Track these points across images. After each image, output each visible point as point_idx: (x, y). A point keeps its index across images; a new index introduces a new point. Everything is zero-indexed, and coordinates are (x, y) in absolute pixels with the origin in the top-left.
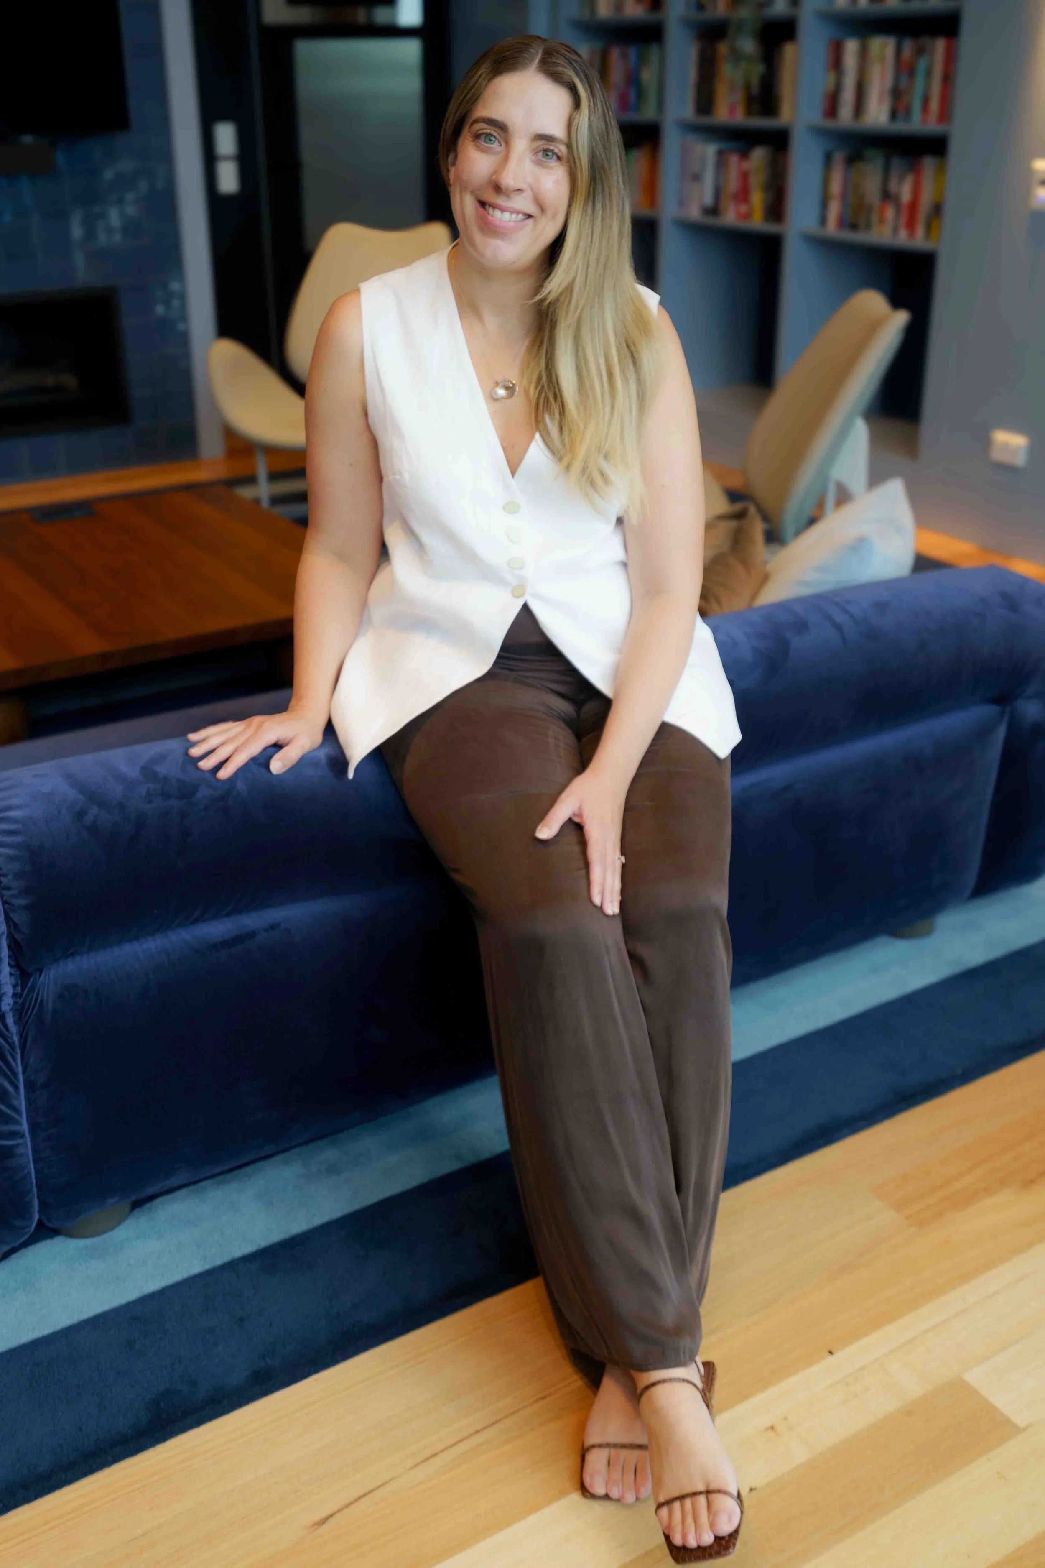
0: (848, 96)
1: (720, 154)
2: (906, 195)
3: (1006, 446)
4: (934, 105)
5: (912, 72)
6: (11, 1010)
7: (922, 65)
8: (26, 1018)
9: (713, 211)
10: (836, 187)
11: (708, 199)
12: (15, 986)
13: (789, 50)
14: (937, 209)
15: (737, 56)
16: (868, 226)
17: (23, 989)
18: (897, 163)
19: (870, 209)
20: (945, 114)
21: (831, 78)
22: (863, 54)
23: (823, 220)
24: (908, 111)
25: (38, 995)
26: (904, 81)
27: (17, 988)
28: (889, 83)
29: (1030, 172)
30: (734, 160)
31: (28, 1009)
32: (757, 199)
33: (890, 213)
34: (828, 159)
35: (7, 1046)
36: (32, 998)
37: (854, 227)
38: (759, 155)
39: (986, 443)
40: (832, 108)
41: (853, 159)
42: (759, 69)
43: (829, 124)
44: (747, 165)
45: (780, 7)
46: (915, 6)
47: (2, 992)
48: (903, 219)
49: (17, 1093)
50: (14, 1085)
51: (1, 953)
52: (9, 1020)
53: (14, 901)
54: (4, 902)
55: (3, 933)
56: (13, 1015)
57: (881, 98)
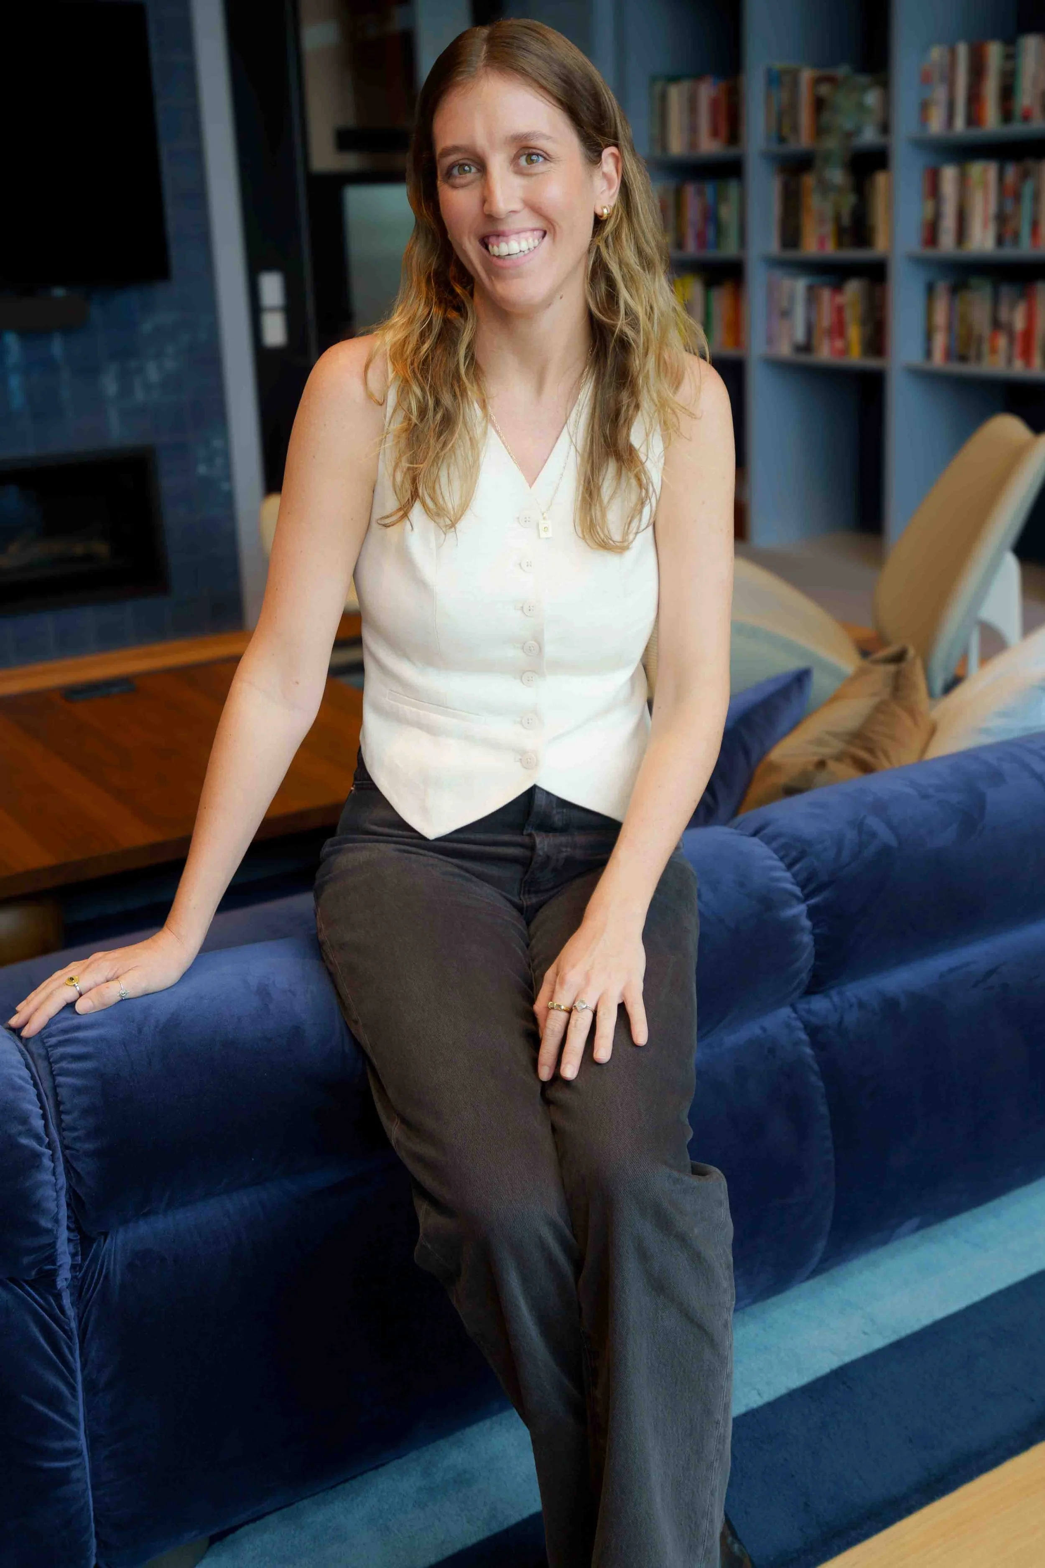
0: (948, 223)
1: (810, 289)
2: (1019, 323)
5: (1017, 197)
6: (67, 1287)
7: (1028, 188)
8: (88, 1296)
9: (807, 348)
10: (940, 317)
11: (800, 335)
12: (74, 1255)
13: (881, 179)
15: (824, 187)
16: (979, 357)
17: (84, 1260)
18: (1006, 291)
19: (980, 340)
21: (929, 205)
22: (963, 182)
23: (929, 353)
24: (1016, 236)
25: (102, 1266)
26: (1009, 207)
27: (76, 1258)
28: (992, 208)
30: (826, 295)
31: (90, 1284)
32: (854, 333)
33: (1002, 342)
34: (930, 289)
35: (63, 1335)
36: (95, 1270)
37: (963, 358)
38: (853, 289)
40: (932, 235)
41: (957, 289)
42: (849, 201)
43: (929, 252)
44: (840, 299)
45: (869, 136)
46: (1017, 129)
47: (58, 1264)
48: (1018, 348)
49: (75, 1396)
50: (73, 1389)
51: (57, 1213)
52: (67, 1301)
53: (78, 1145)
54: (65, 1147)
55: (61, 1188)
56: (72, 1294)
57: (985, 225)
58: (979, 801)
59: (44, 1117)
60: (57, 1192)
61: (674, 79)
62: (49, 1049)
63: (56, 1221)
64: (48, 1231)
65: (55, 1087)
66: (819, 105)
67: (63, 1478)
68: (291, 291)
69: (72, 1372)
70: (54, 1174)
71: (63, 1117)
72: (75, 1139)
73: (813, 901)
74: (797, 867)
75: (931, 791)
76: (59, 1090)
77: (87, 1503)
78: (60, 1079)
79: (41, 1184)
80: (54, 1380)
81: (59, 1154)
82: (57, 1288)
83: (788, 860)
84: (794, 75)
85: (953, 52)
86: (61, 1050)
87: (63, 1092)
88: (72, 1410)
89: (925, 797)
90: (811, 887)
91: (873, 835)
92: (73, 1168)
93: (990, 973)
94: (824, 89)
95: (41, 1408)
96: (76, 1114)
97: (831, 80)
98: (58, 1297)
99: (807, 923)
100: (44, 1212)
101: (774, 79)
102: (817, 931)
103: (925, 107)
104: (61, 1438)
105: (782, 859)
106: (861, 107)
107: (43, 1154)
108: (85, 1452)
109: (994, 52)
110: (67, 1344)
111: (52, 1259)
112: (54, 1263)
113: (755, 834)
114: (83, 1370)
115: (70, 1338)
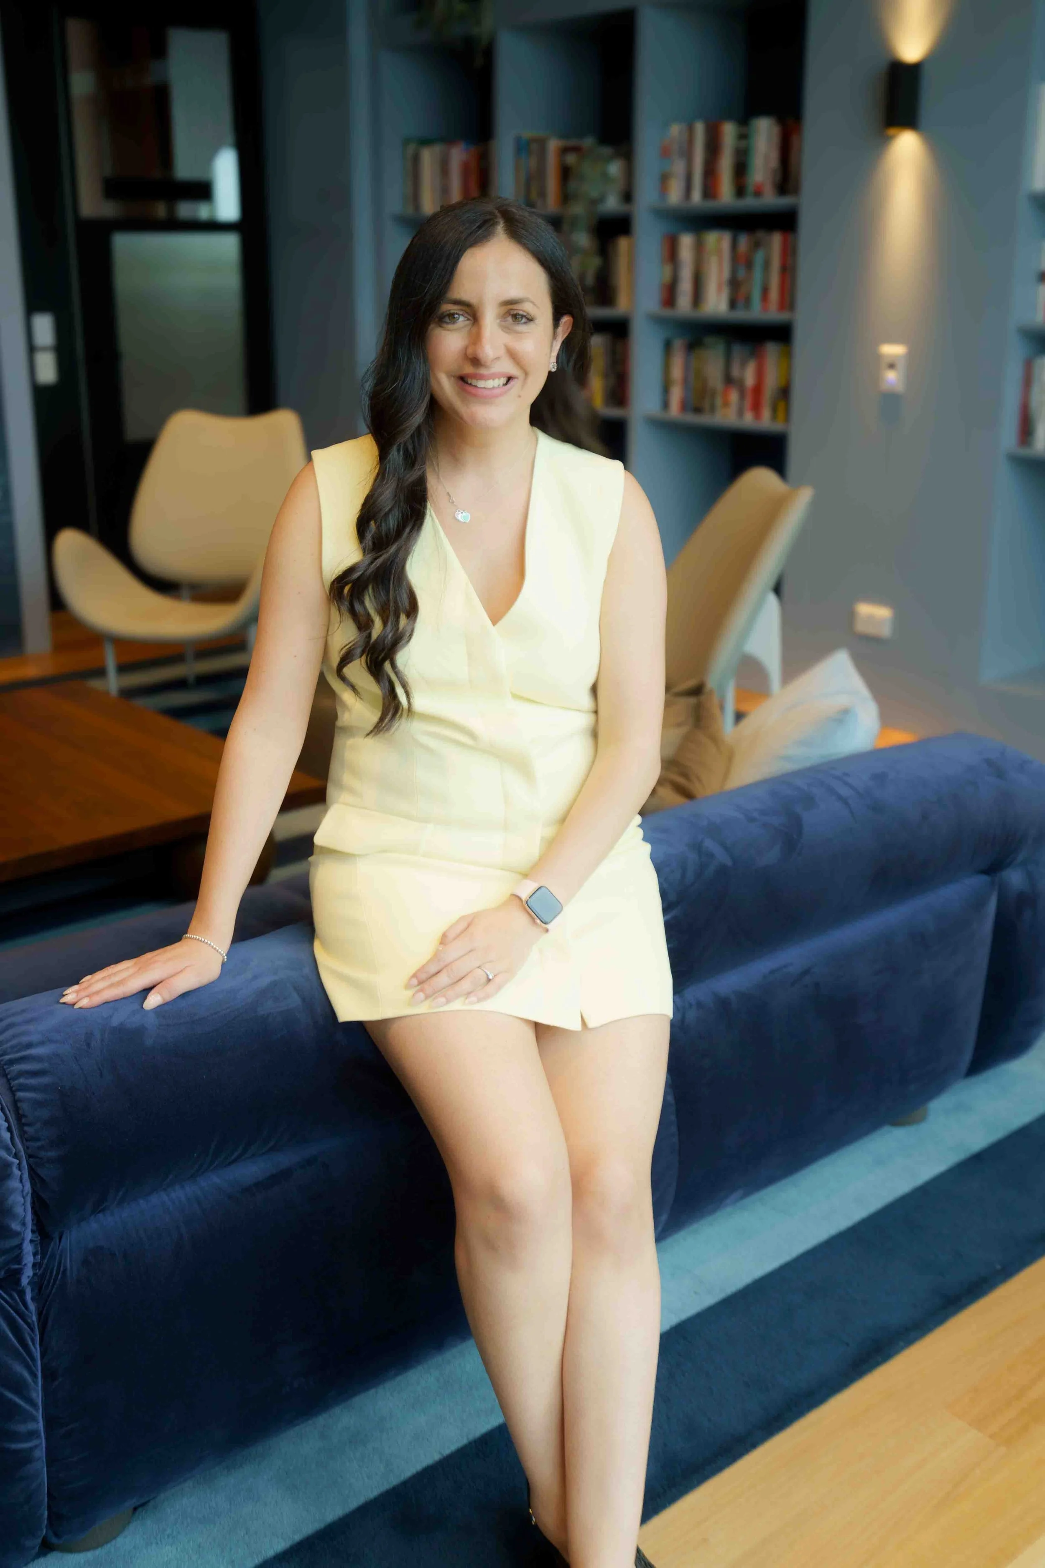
0: (686, 286)
2: (749, 378)
3: (871, 618)
4: (774, 294)
5: (749, 265)
6: (28, 1284)
7: (759, 257)
8: (48, 1291)
10: (677, 372)
12: (35, 1254)
13: (623, 244)
14: (785, 393)
16: (713, 409)
17: (43, 1258)
18: (738, 350)
19: (713, 394)
20: (788, 300)
21: (668, 270)
22: (699, 248)
23: (666, 405)
24: (748, 301)
25: (60, 1263)
26: (741, 273)
27: (37, 1257)
28: (726, 274)
29: (878, 357)
31: (49, 1281)
32: (598, 386)
33: (734, 396)
34: (668, 346)
35: (25, 1326)
36: (53, 1269)
37: (698, 410)
39: (851, 616)
40: (670, 296)
41: (693, 346)
42: (595, 262)
43: (667, 313)
45: (612, 204)
46: (749, 203)
47: (23, 1264)
48: (748, 402)
49: (36, 1383)
50: (34, 1375)
51: (25, 1217)
52: (28, 1296)
53: (43, 1154)
54: (29, 1156)
55: (28, 1194)
56: (32, 1290)
57: (719, 289)
58: (796, 823)
59: (9, 1129)
60: (24, 1198)
61: (425, 142)
62: (5, 1067)
63: (24, 1224)
64: (18, 1234)
65: (15, 1102)
66: (565, 173)
67: (25, 1458)
68: (62, 332)
69: (33, 1359)
70: (21, 1181)
71: (26, 1128)
72: (39, 1148)
75: (755, 815)
76: (19, 1104)
77: (43, 1480)
78: (20, 1094)
79: (12, 1191)
80: (19, 1369)
81: (25, 1163)
82: (21, 1285)
84: (542, 143)
85: (691, 129)
86: (16, 1068)
87: (24, 1107)
88: (34, 1395)
89: (752, 820)
91: (711, 856)
92: (39, 1176)
94: (571, 159)
95: (9, 1395)
96: (38, 1125)
97: (576, 149)
98: (22, 1293)
100: (14, 1216)
101: (522, 147)
103: (664, 179)
104: (25, 1422)
106: (605, 176)
107: (12, 1163)
108: (43, 1434)
109: (729, 131)
110: (30, 1335)
111: (18, 1259)
112: (19, 1262)
114: (42, 1357)
115: (32, 1330)
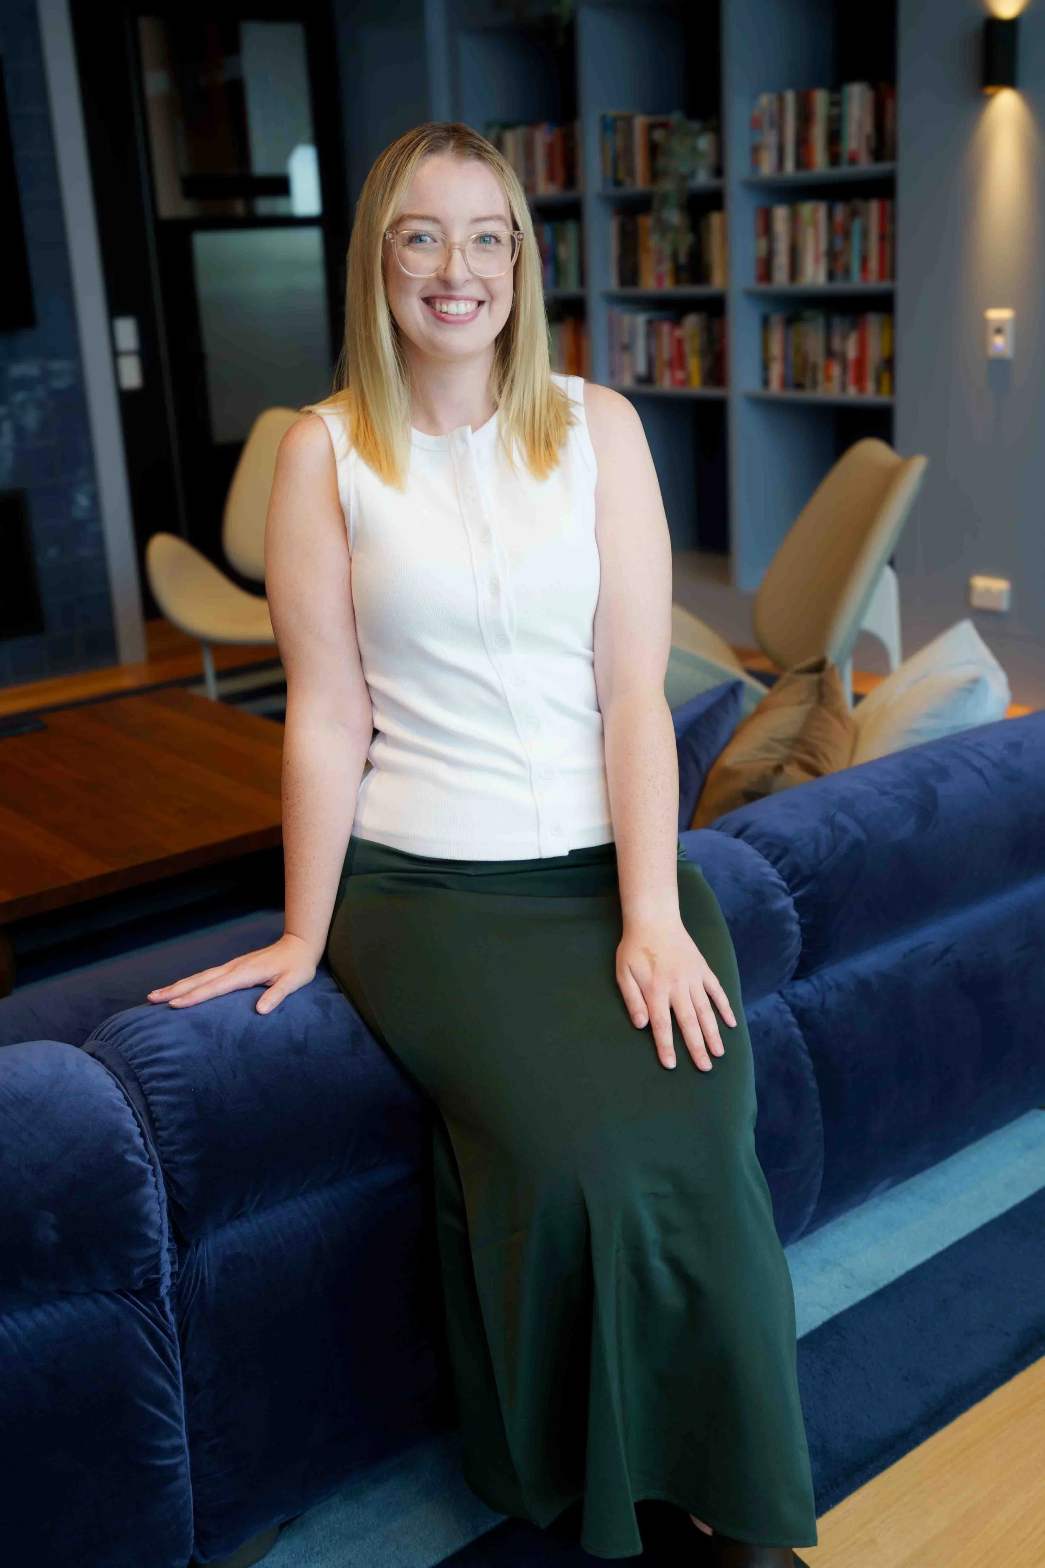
0: (782, 260)
1: (650, 323)
2: (852, 353)
3: (988, 591)
4: (874, 264)
5: (847, 234)
6: (167, 1294)
7: (857, 226)
8: (187, 1301)
9: (648, 379)
10: (776, 349)
11: (641, 367)
12: (172, 1263)
13: (715, 219)
14: (889, 364)
15: (663, 227)
16: (815, 384)
17: (180, 1267)
18: (837, 321)
19: (815, 368)
20: (889, 269)
21: (763, 244)
22: (794, 220)
23: (766, 382)
24: (847, 272)
25: (198, 1270)
26: (839, 244)
27: (174, 1266)
28: (823, 245)
29: (985, 322)
30: (666, 328)
31: (188, 1291)
32: (694, 365)
33: (836, 370)
34: (765, 322)
35: (166, 1338)
36: (191, 1278)
37: (799, 386)
38: (692, 323)
39: (968, 590)
40: (766, 271)
41: (791, 321)
42: (687, 239)
43: (764, 287)
44: (678, 333)
45: (703, 179)
46: (844, 170)
47: (161, 1273)
48: (851, 375)
49: (178, 1397)
50: (176, 1388)
51: (161, 1225)
52: (168, 1307)
53: (178, 1158)
54: (164, 1161)
55: (163, 1201)
56: (171, 1300)
57: (817, 260)
58: (931, 794)
59: (142, 1135)
60: (159, 1204)
61: (508, 125)
62: (136, 1071)
63: (161, 1232)
64: (156, 1242)
65: (148, 1106)
66: (653, 150)
67: (171, 1474)
68: (146, 334)
69: (175, 1373)
70: (156, 1187)
71: (160, 1133)
72: (174, 1152)
73: (798, 894)
74: (781, 864)
75: (888, 788)
76: (152, 1108)
77: (189, 1497)
78: (153, 1098)
79: (146, 1199)
80: (161, 1382)
81: (159, 1169)
82: (160, 1296)
83: (772, 858)
84: (629, 121)
85: (781, 99)
86: (147, 1071)
87: (158, 1111)
88: (176, 1409)
89: (884, 793)
90: (796, 881)
91: (844, 830)
92: (175, 1182)
93: (946, 951)
94: (659, 135)
95: (152, 1409)
96: (172, 1129)
97: (664, 125)
98: (161, 1304)
99: (795, 914)
100: (151, 1224)
101: (608, 126)
102: (803, 921)
103: (756, 151)
104: (169, 1437)
105: (766, 857)
106: (694, 150)
107: (147, 1169)
108: (187, 1451)
109: (820, 99)
110: (170, 1347)
111: (157, 1269)
112: (158, 1273)
113: (737, 835)
114: (184, 1369)
115: (173, 1342)
